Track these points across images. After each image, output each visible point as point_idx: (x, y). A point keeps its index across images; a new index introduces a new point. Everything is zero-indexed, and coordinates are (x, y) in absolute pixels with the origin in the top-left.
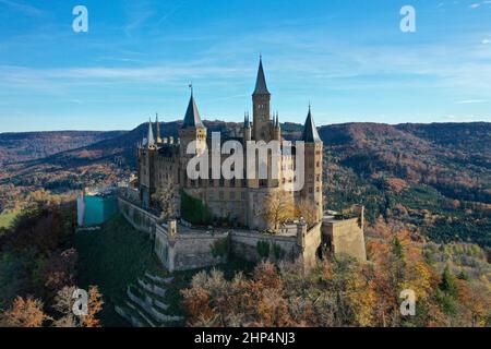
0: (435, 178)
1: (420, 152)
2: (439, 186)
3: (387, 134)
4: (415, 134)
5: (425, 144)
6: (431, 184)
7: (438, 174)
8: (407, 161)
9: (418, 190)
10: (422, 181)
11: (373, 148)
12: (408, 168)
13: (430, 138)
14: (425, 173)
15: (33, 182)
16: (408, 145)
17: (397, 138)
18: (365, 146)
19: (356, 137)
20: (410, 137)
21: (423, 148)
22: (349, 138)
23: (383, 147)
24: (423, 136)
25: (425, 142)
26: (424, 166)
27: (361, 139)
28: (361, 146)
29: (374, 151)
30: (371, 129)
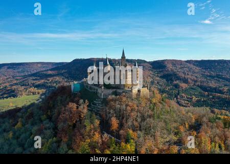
0: (200, 84)
1: (195, 73)
2: (201, 87)
3: (181, 65)
4: (194, 65)
5: (197, 69)
6: (198, 86)
7: (201, 82)
8: (188, 76)
9: (192, 88)
10: (194, 85)
11: (175, 71)
12: (189, 79)
13: (200, 67)
14: (196, 81)
15: (29, 84)
16: (190, 69)
17: (186, 66)
18: (172, 70)
19: (168, 66)
20: (192, 66)
21: (196, 71)
22: (165, 67)
23: (179, 70)
24: (197, 66)
25: (197, 68)
26: (196, 79)
27: (170, 67)
28: (170, 70)
29: (175, 72)
30: (174, 62)
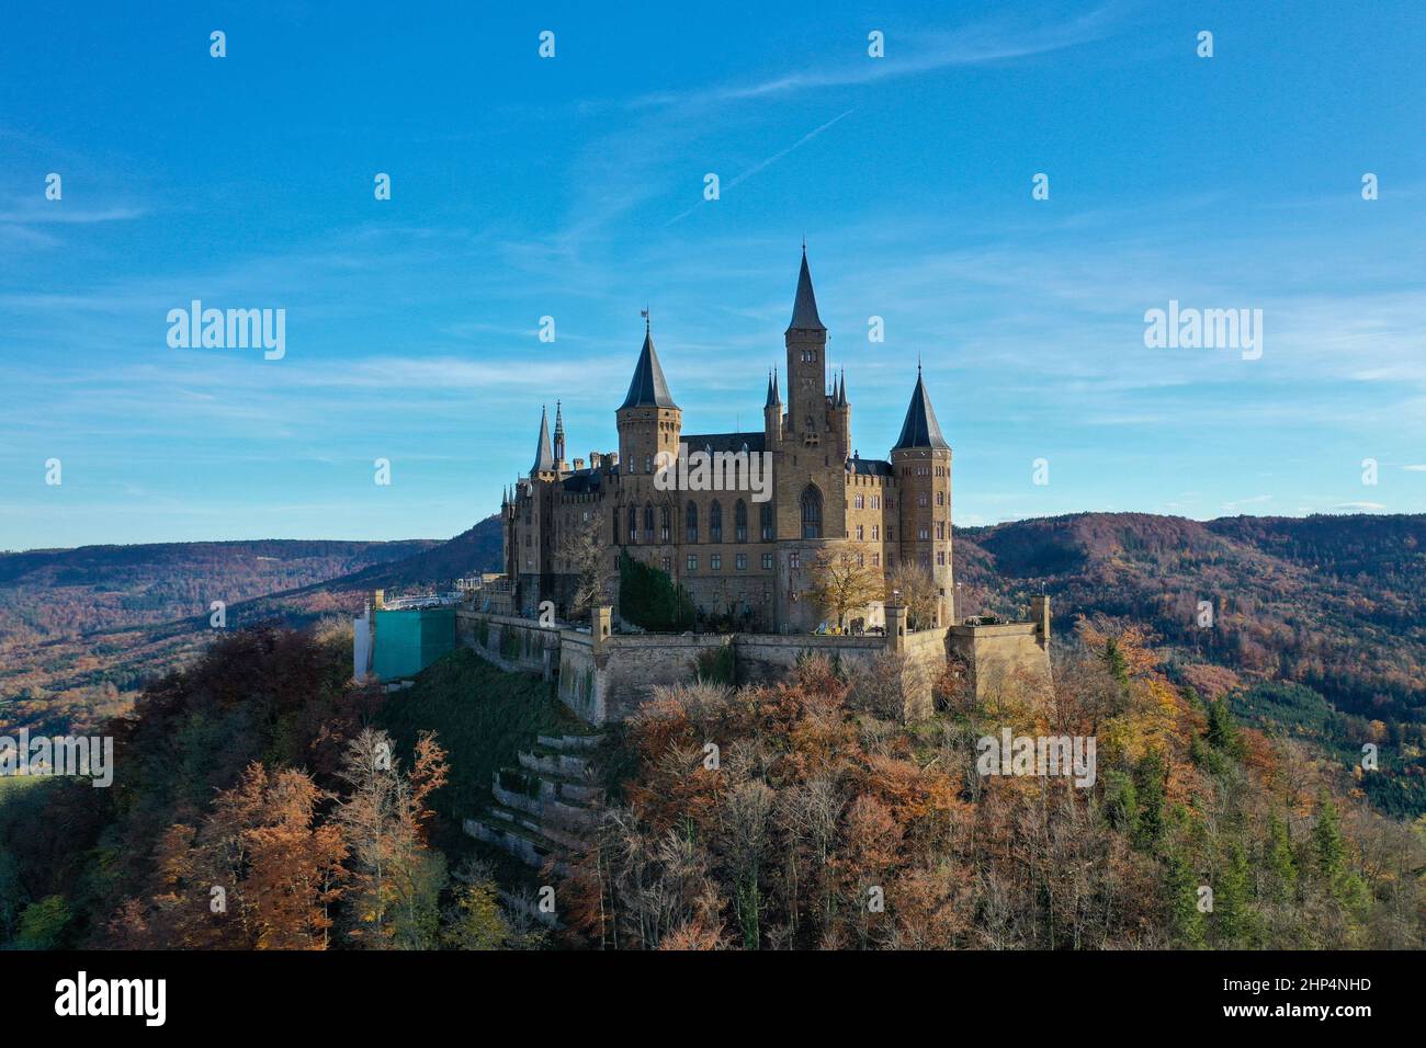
0: (1318, 665)
1: (1277, 595)
2: (1329, 687)
3: (1181, 545)
4: (1264, 546)
5: (1289, 575)
6: (1309, 679)
7: (1327, 654)
8: (1238, 619)
9: (1272, 698)
10: (1284, 673)
11: (1145, 582)
12: (1244, 639)
14: (1290, 651)
16: (1243, 576)
17: (1214, 555)
18: (1124, 579)
19: (1097, 551)
20: (1250, 553)
21: (1285, 584)
22: (1077, 558)
23: (1174, 581)
24: (1286, 552)
25: (1289, 568)
26: (1287, 633)
27: (1110, 558)
28: (1110, 578)
29: (1148, 592)
30: (1138, 532)
